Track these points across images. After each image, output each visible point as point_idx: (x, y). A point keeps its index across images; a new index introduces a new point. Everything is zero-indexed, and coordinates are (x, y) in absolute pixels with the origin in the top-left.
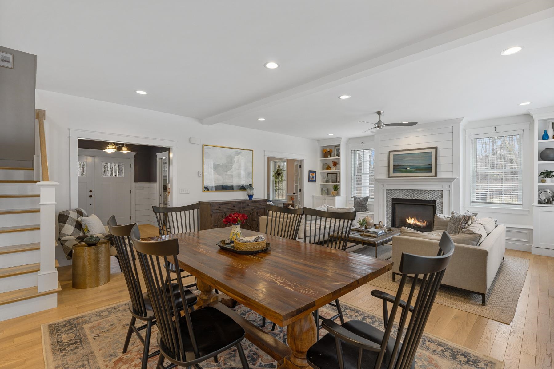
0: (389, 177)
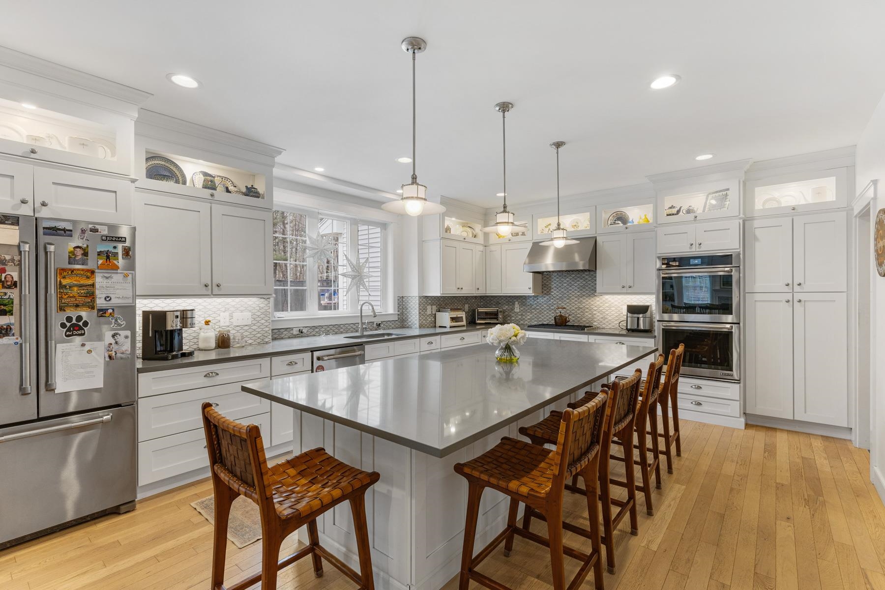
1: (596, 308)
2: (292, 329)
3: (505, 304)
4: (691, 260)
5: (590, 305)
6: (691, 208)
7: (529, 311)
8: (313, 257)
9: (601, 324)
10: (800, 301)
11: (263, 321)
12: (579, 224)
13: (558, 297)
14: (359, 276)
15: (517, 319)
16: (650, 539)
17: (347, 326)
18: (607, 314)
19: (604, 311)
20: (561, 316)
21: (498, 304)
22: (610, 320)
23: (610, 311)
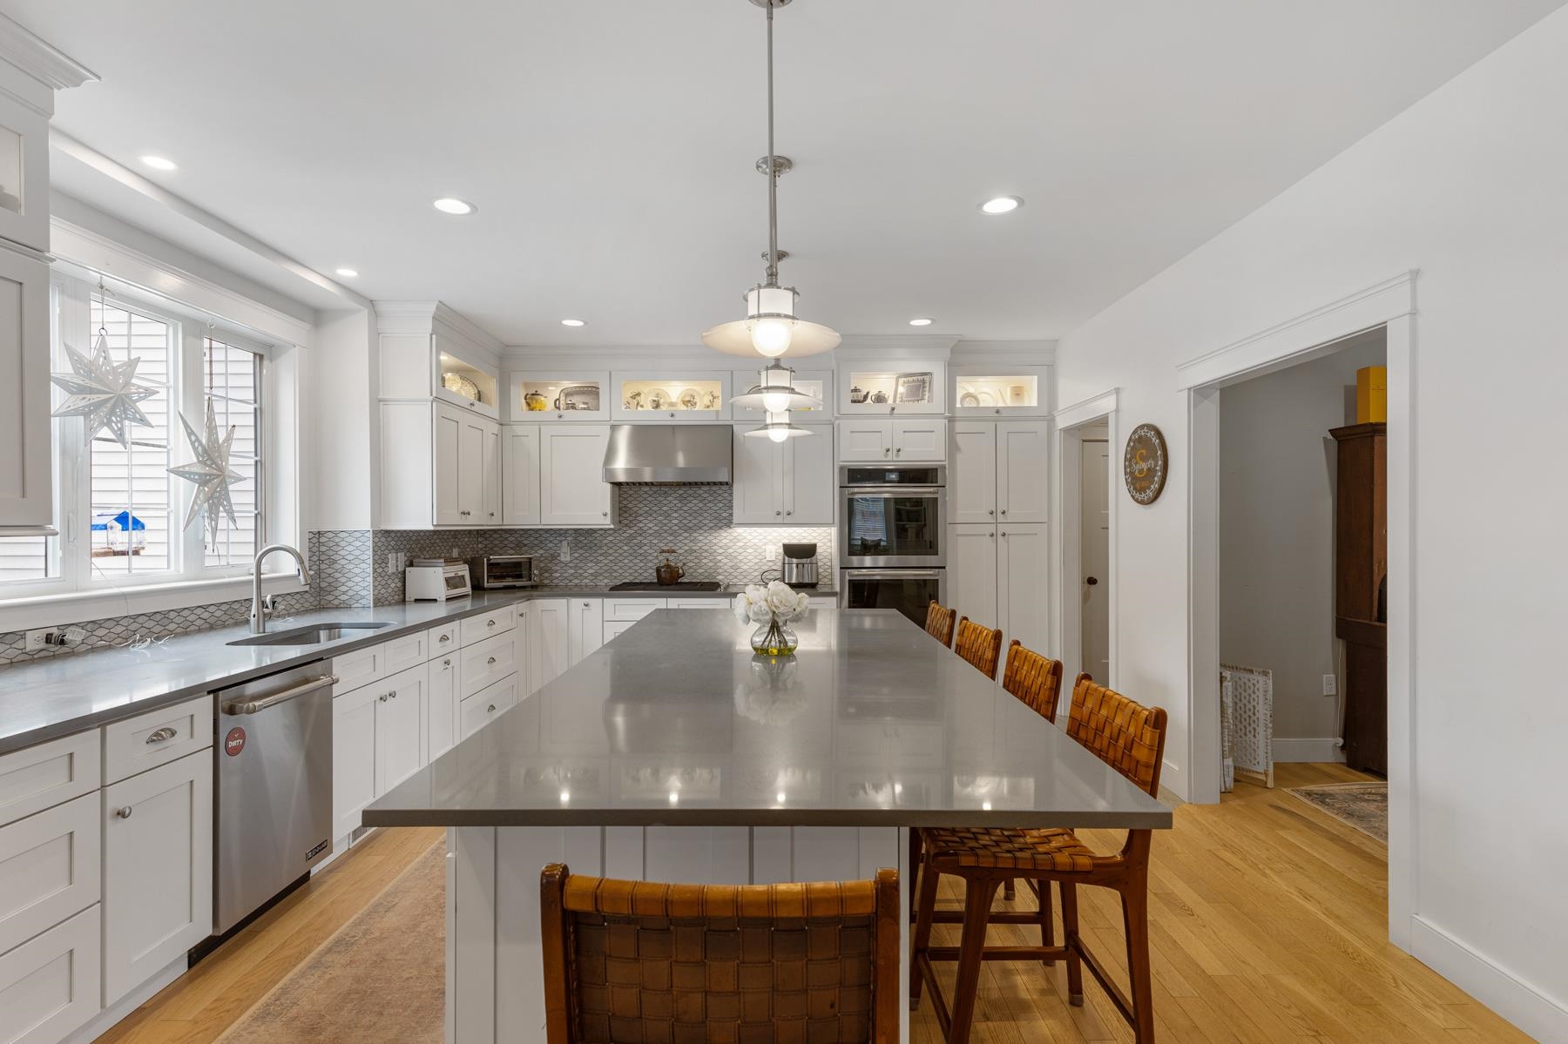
1: (721, 551)
2: (22, 635)
3: (536, 545)
4: (887, 474)
5: (711, 545)
6: (880, 394)
7: (591, 558)
8: (86, 415)
9: (730, 577)
10: (1004, 535)
12: (697, 400)
13: (651, 532)
14: (218, 476)
15: (566, 575)
17: (185, 613)
18: (741, 561)
19: (735, 554)
20: (668, 566)
21: (519, 546)
22: (745, 571)
23: (745, 554)
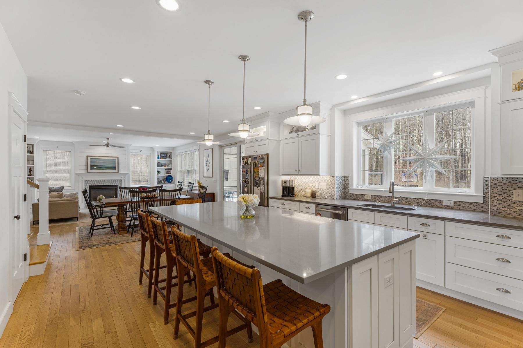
0: (88, 172)
11: (332, 188)
16: (157, 327)
